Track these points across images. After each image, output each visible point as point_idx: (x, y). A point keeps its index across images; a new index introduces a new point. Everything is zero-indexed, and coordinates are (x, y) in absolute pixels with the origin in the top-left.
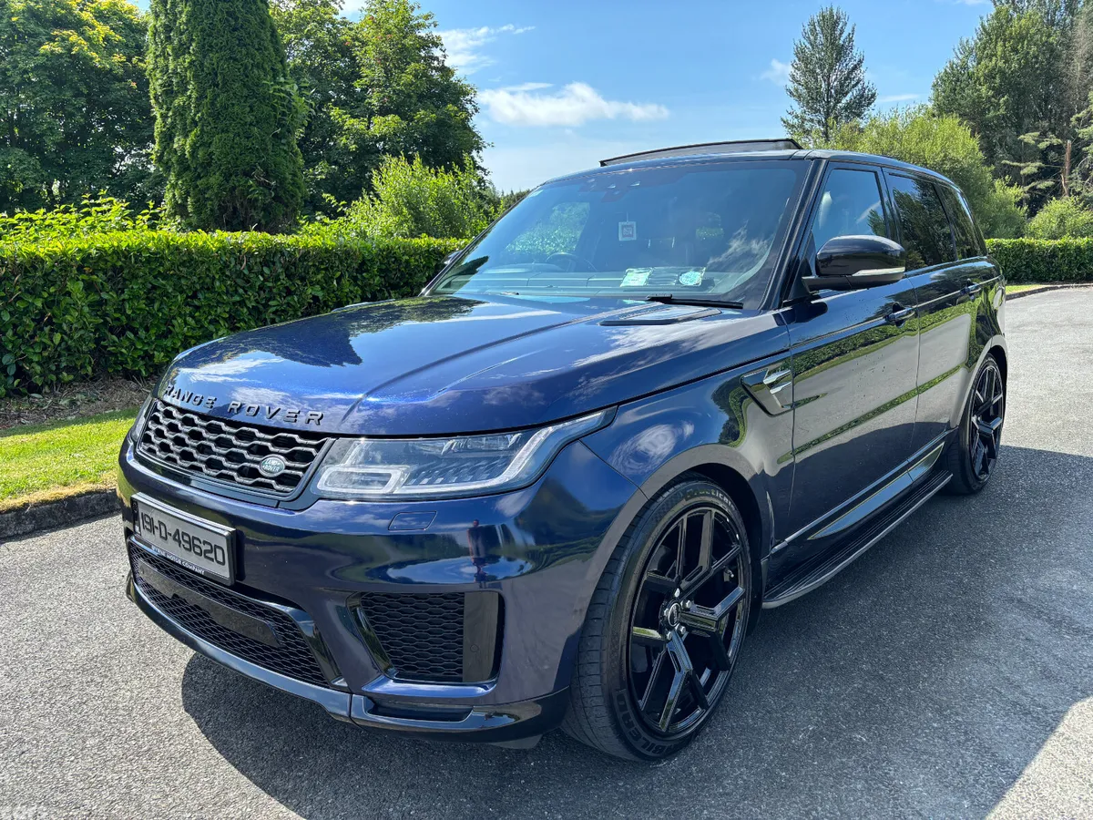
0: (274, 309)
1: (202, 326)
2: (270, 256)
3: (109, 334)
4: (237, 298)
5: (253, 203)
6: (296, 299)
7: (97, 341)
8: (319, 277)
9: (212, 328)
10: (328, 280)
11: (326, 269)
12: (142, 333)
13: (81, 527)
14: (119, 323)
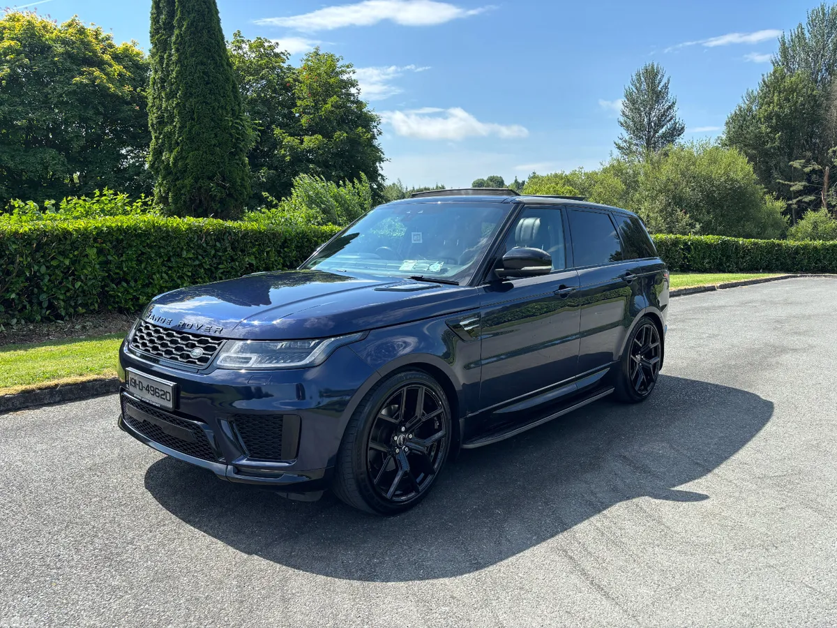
0: (221, 271)
1: (173, 280)
2: (222, 234)
3: (111, 283)
4: (197, 262)
5: (213, 198)
6: (237, 264)
7: (103, 287)
8: (254, 250)
9: (179, 281)
10: (261, 252)
11: (259, 245)
12: (132, 284)
13: (89, 401)
14: (117, 276)
